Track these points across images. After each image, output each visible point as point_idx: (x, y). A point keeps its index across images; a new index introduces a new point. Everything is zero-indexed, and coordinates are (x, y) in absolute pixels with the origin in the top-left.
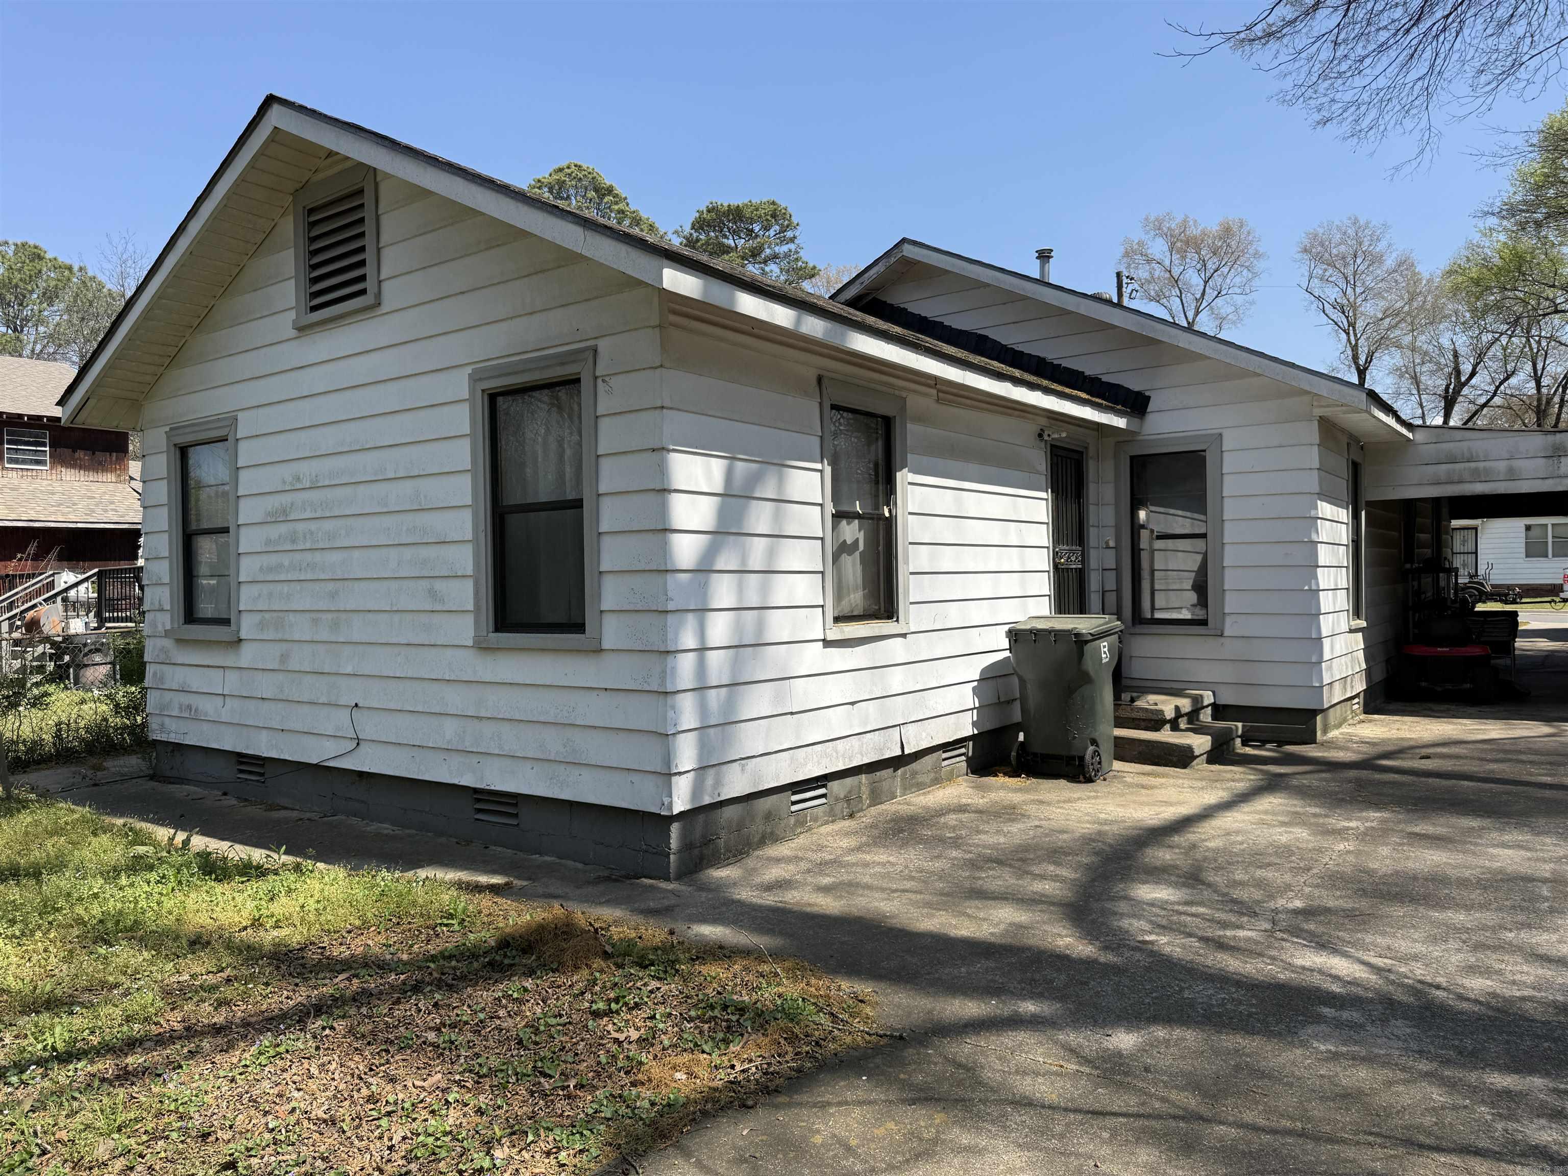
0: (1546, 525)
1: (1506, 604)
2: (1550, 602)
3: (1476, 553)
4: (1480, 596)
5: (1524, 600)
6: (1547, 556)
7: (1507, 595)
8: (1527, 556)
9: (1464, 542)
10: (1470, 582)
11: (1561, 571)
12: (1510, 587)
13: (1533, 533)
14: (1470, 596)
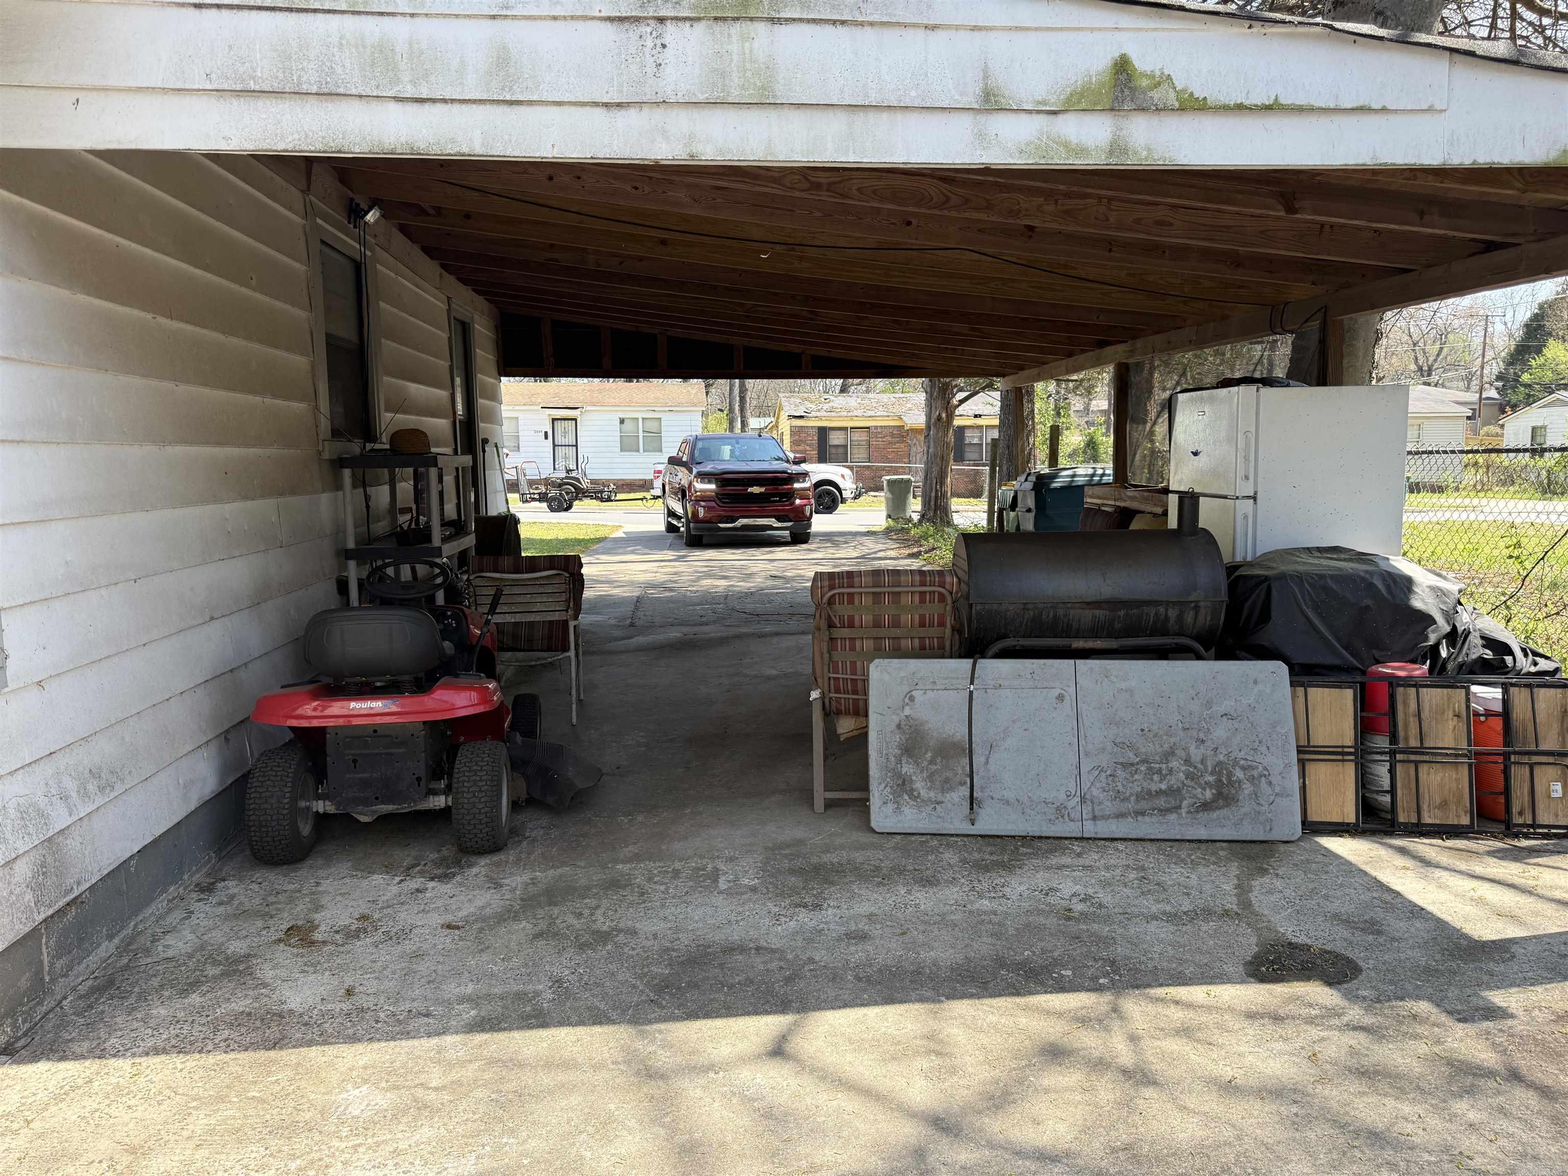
0: (637, 419)
1: (602, 501)
2: (642, 499)
3: (576, 446)
4: (577, 494)
5: (619, 496)
6: (638, 451)
7: (602, 492)
8: (621, 451)
9: (565, 433)
10: (567, 478)
11: (651, 466)
12: (605, 483)
13: (628, 425)
14: (567, 493)
